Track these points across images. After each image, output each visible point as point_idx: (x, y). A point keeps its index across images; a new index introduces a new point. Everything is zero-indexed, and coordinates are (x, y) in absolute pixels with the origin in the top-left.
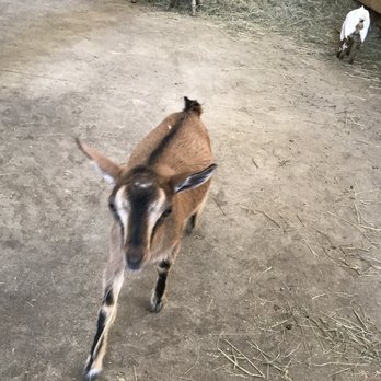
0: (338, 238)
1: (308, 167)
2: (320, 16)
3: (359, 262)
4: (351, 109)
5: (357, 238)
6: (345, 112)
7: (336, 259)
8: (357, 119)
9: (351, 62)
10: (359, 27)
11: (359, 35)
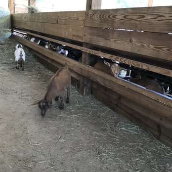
0: (21, 155)
1: (6, 124)
2: (7, 52)
3: (31, 163)
4: (24, 92)
5: (30, 151)
6: (22, 94)
7: (21, 166)
8: (27, 96)
9: (23, 70)
10: (21, 56)
11: (22, 59)
